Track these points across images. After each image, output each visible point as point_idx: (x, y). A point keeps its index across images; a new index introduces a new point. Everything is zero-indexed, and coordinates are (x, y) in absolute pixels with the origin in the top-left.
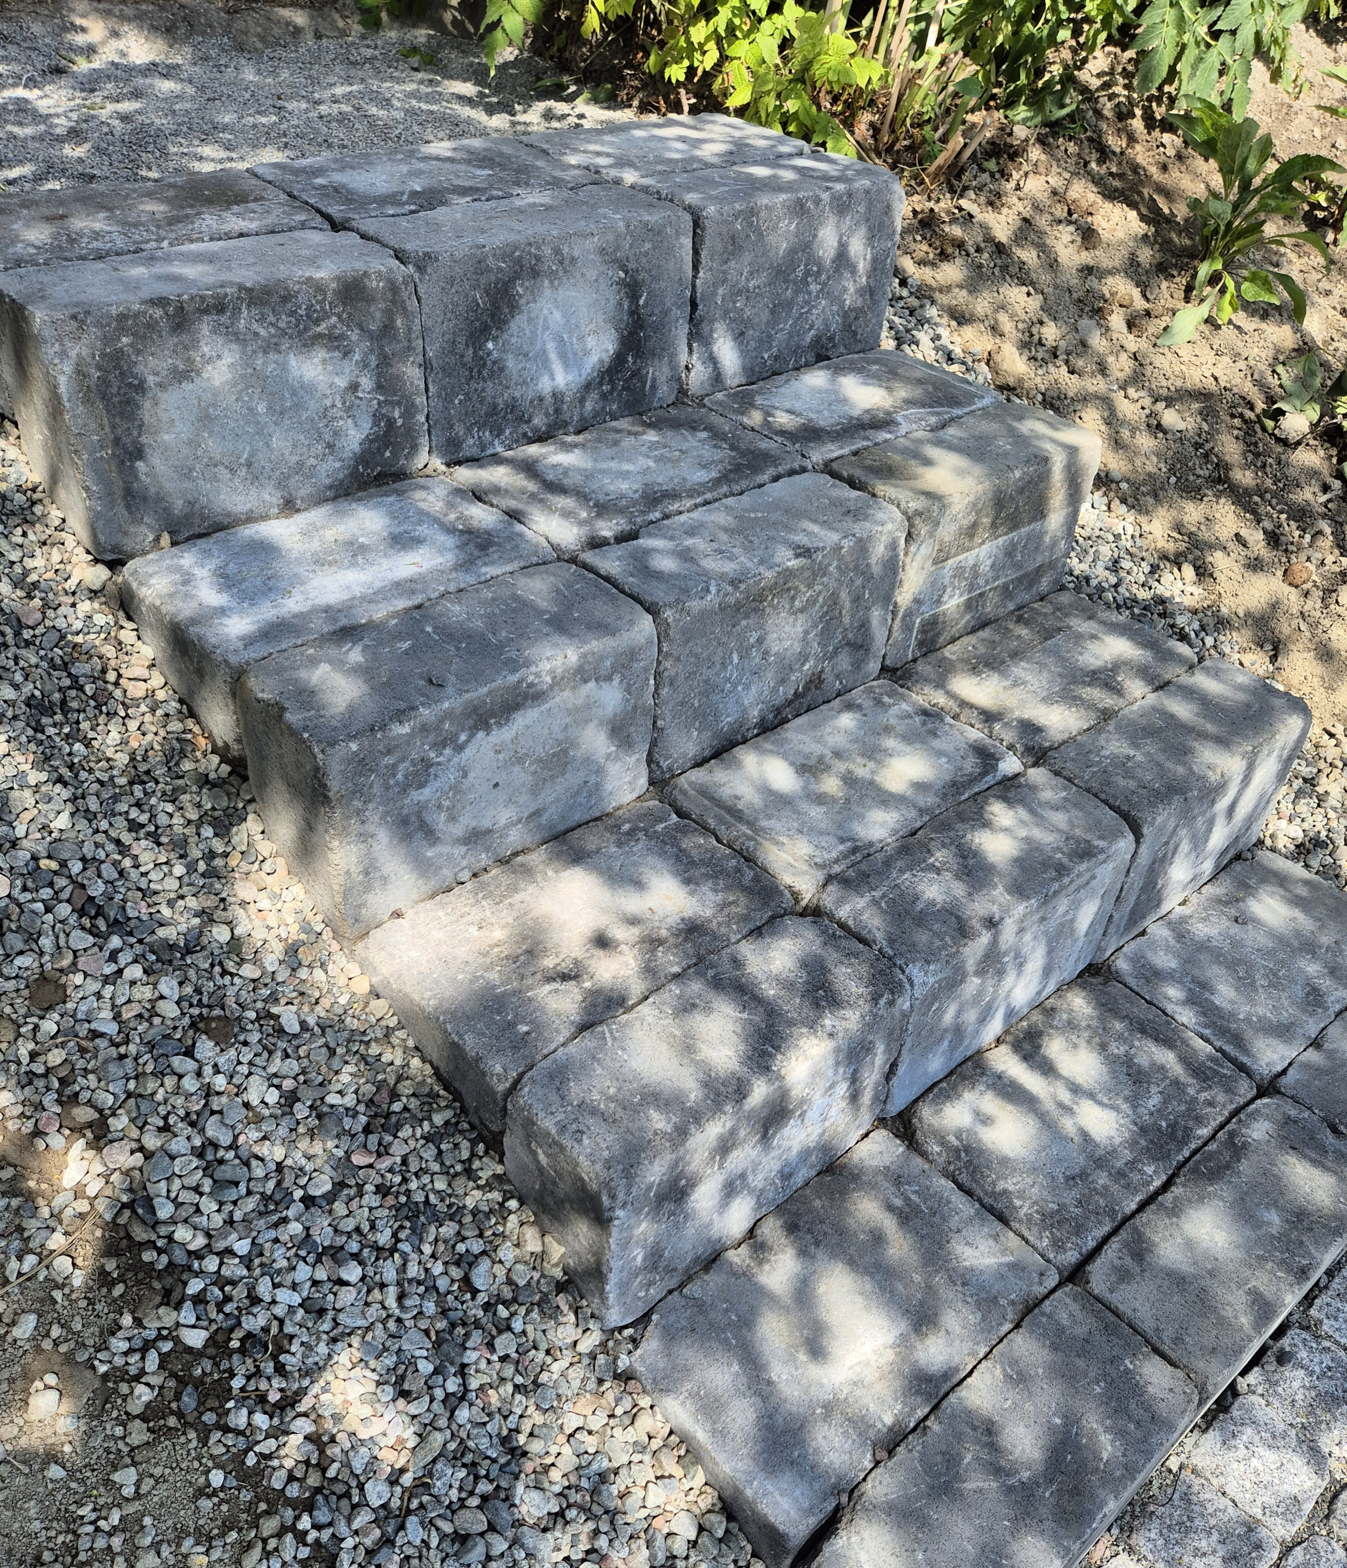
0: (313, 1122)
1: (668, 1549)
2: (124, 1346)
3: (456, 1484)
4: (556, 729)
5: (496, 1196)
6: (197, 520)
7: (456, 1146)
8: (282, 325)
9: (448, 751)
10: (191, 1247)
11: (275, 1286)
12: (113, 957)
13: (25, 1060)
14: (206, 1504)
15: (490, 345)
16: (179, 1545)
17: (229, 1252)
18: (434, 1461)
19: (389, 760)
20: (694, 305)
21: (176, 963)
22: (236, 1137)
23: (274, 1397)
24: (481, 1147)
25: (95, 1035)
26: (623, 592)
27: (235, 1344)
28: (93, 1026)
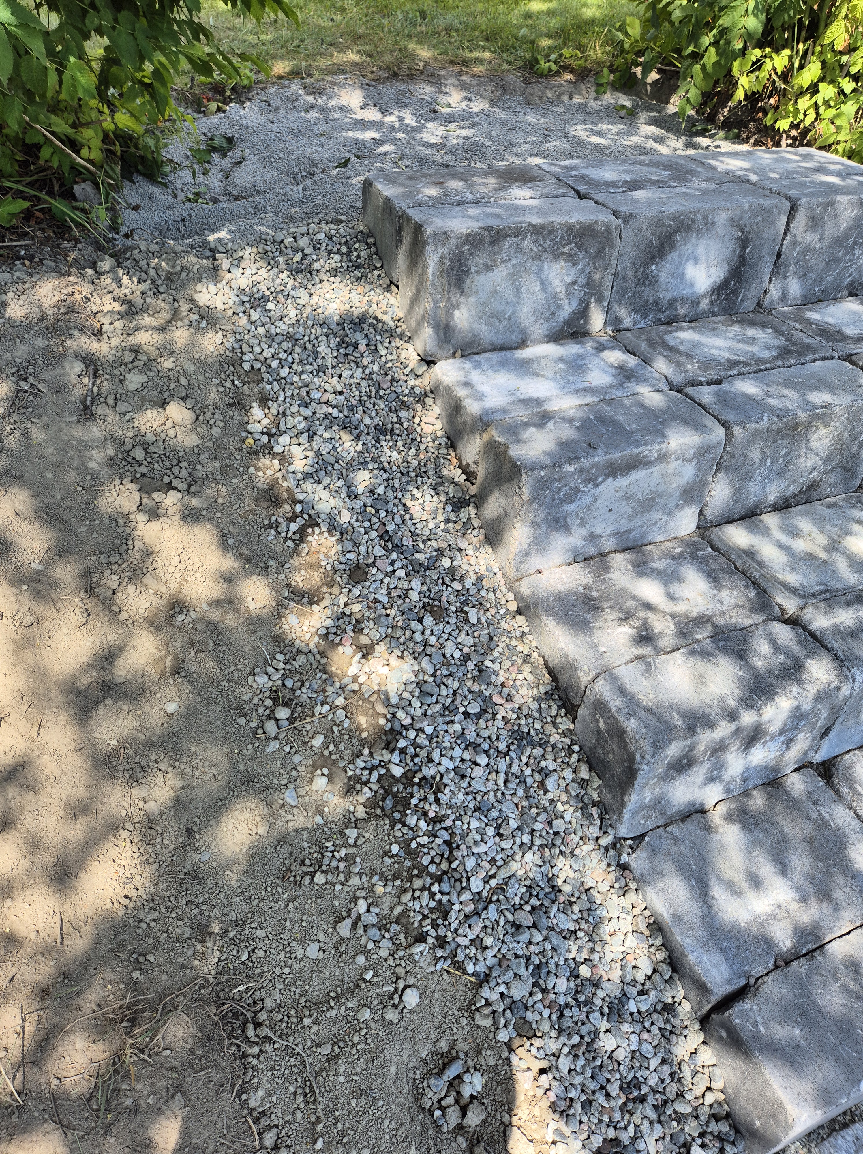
0: (476, 673)
1: (633, 976)
2: (362, 765)
3: (520, 895)
4: (652, 484)
5: (567, 741)
6: (476, 345)
7: (549, 706)
8: (545, 246)
9: (590, 486)
10: (404, 723)
11: (442, 755)
12: (392, 563)
13: (342, 606)
14: (388, 861)
15: (653, 267)
16: (371, 878)
17: (422, 730)
18: (509, 878)
19: (558, 484)
20: (779, 255)
21: (421, 573)
22: (436, 671)
23: (431, 814)
24: (563, 711)
25: (376, 601)
26: (708, 412)
27: (416, 780)
28: (376, 596)
